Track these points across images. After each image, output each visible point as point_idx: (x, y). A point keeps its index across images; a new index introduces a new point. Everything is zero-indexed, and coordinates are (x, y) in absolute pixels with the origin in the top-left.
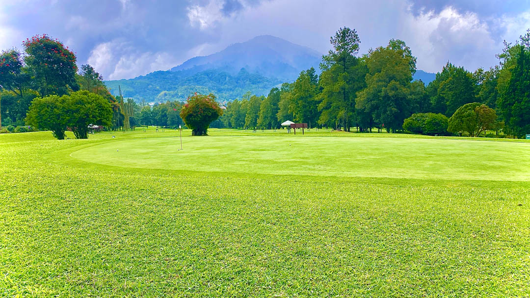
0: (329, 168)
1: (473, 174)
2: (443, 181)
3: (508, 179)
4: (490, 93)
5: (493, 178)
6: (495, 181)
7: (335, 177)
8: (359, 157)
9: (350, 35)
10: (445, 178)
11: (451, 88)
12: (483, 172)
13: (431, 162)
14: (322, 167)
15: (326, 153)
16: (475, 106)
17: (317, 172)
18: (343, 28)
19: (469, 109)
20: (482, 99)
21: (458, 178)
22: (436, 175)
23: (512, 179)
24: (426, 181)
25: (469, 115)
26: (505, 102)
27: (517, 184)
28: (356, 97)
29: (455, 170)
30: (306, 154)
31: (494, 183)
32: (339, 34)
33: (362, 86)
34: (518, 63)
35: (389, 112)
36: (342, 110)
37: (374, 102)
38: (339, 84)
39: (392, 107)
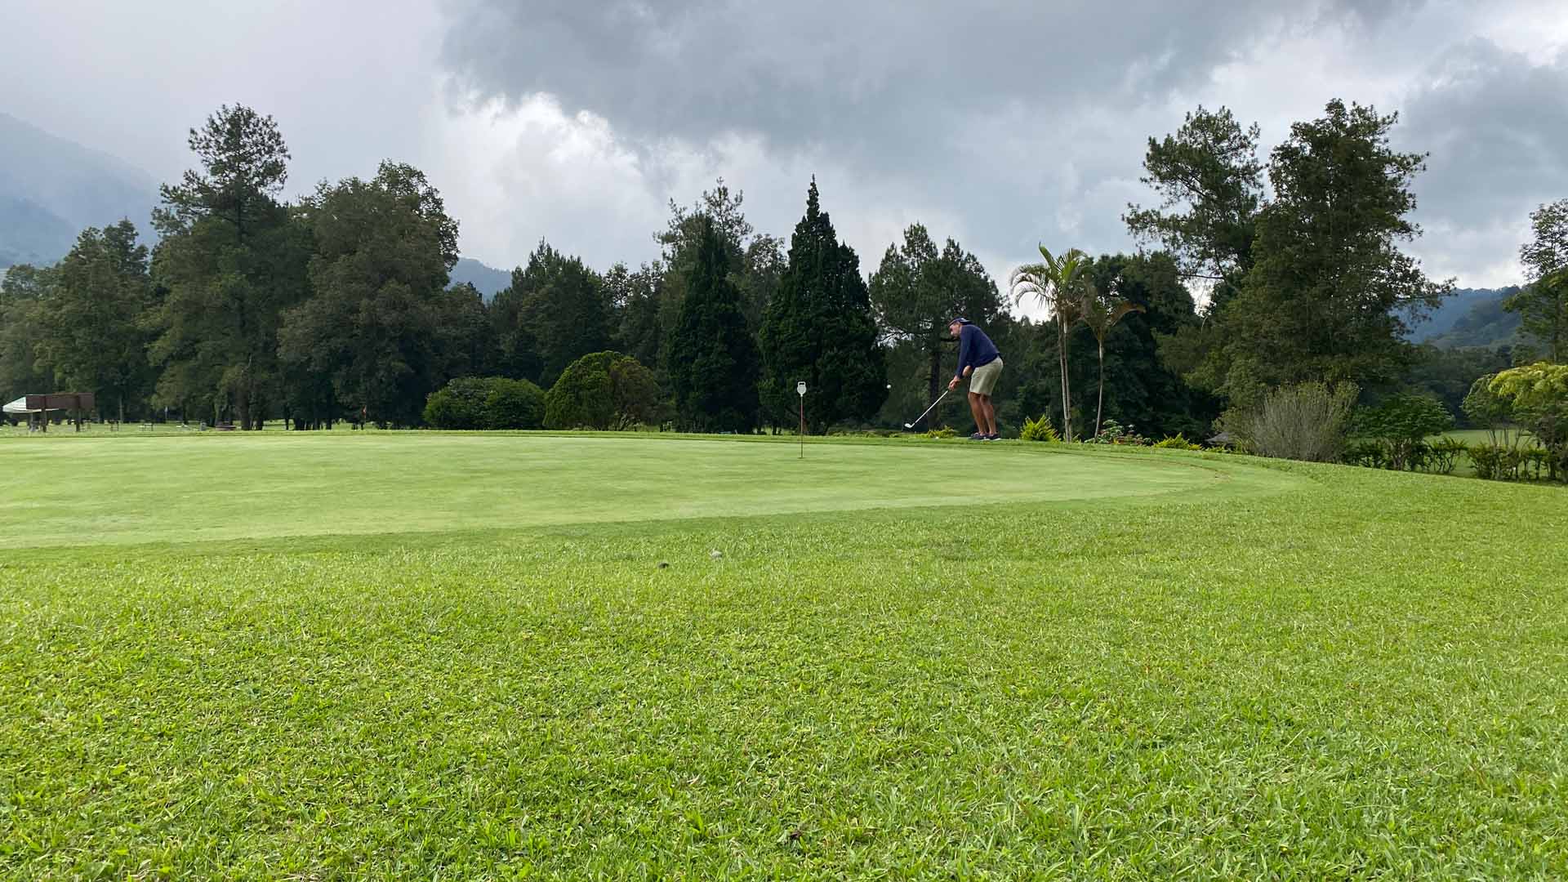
0: (150, 521)
1: (576, 510)
2: (495, 532)
3: (655, 516)
4: (643, 329)
5: (620, 518)
6: (623, 523)
7: (164, 545)
8: (260, 487)
9: (254, 132)
10: (504, 525)
11: (551, 311)
12: (602, 505)
13: (475, 490)
14: (124, 520)
15: (149, 482)
16: (608, 361)
17: (101, 535)
18: (232, 107)
19: (595, 368)
20: (625, 344)
21: (535, 523)
22: (480, 520)
23: (663, 515)
24: (448, 535)
25: (595, 383)
26: (675, 352)
27: (671, 525)
28: (279, 322)
29: (535, 504)
30: (72, 487)
31: (621, 527)
32: (218, 122)
33: (299, 291)
34: (700, 258)
35: (382, 373)
36: (234, 364)
37: (337, 342)
38: (223, 282)
39: (390, 358)
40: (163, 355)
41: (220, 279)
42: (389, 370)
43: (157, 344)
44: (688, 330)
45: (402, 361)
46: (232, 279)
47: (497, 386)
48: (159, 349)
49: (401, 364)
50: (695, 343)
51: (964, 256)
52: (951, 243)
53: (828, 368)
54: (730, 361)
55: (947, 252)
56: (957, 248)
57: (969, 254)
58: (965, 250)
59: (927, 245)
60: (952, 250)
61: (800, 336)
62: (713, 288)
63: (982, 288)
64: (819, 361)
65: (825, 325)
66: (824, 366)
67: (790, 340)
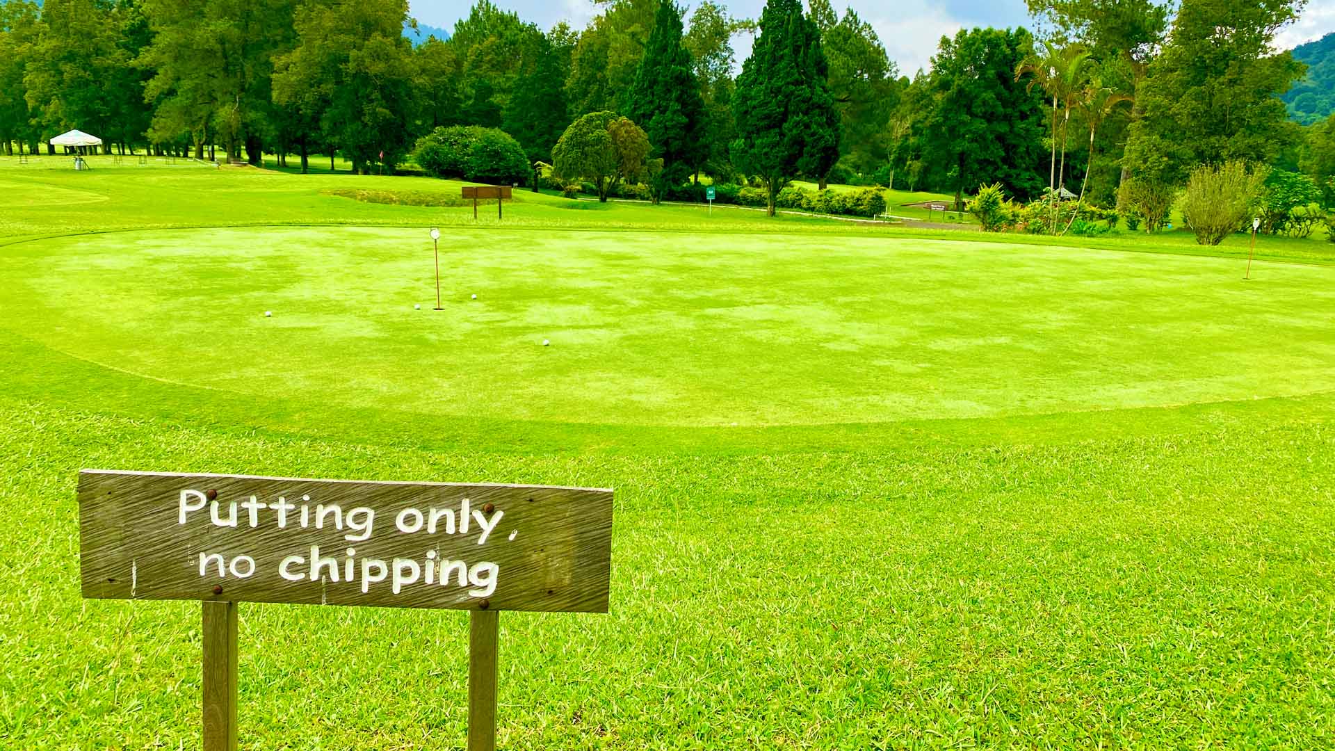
11: (495, 62)
16: (606, 120)
19: (597, 127)
25: (599, 140)
28: (269, 66)
35: (367, 118)
36: (223, 104)
37: (328, 88)
38: (212, 28)
39: (375, 104)
40: (156, 93)
41: (208, 25)
42: (374, 114)
43: (152, 83)
44: (646, 90)
45: (384, 107)
46: (221, 26)
47: (477, 135)
48: (152, 88)
49: (384, 110)
50: (651, 102)
51: (861, 24)
52: (851, 12)
54: (684, 120)
55: (846, 20)
56: (855, 17)
57: (865, 23)
58: (862, 19)
59: (829, 13)
60: (851, 18)
61: (770, 102)
62: (669, 51)
63: (874, 55)
64: (785, 125)
65: (792, 93)
66: (791, 130)
67: (761, 106)
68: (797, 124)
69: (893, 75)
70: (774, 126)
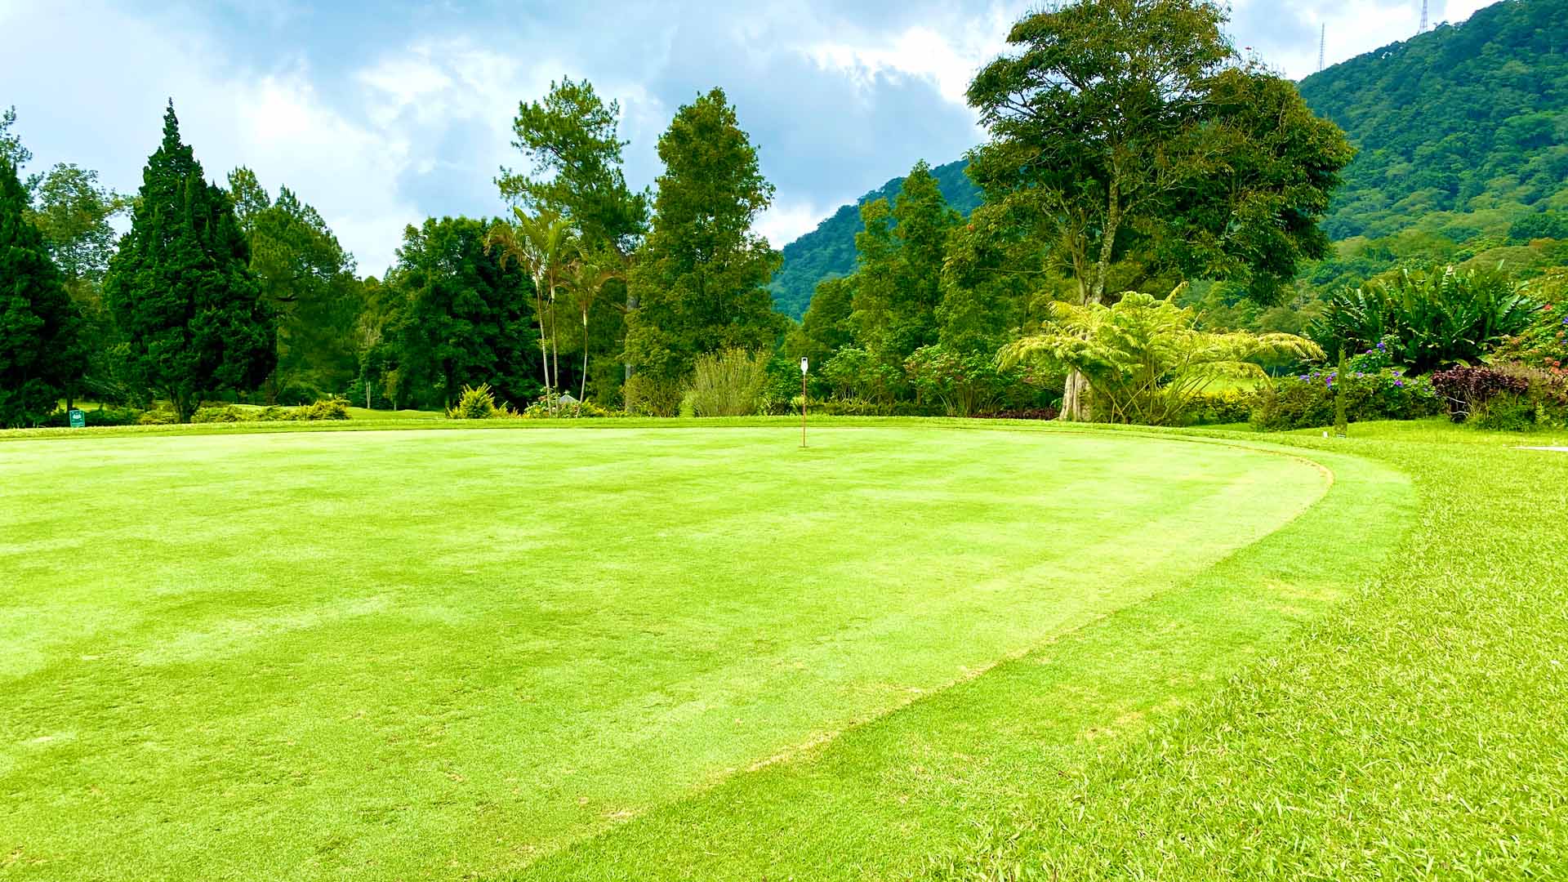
51: (302, 207)
52: (286, 192)
53: (206, 330)
55: (280, 202)
56: (293, 198)
57: (307, 206)
58: (303, 200)
59: (258, 193)
60: (287, 200)
61: (166, 291)
63: (323, 244)
64: (192, 322)
65: (198, 279)
66: (200, 329)
67: (150, 296)
68: (209, 321)
69: (350, 268)
70: (176, 324)
